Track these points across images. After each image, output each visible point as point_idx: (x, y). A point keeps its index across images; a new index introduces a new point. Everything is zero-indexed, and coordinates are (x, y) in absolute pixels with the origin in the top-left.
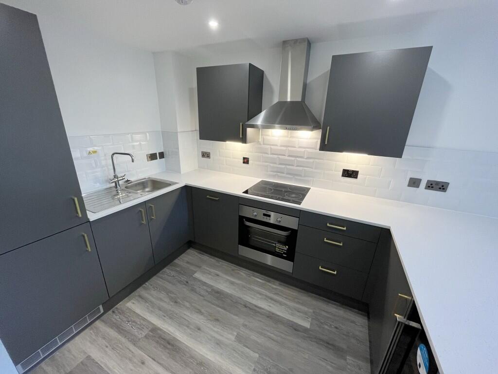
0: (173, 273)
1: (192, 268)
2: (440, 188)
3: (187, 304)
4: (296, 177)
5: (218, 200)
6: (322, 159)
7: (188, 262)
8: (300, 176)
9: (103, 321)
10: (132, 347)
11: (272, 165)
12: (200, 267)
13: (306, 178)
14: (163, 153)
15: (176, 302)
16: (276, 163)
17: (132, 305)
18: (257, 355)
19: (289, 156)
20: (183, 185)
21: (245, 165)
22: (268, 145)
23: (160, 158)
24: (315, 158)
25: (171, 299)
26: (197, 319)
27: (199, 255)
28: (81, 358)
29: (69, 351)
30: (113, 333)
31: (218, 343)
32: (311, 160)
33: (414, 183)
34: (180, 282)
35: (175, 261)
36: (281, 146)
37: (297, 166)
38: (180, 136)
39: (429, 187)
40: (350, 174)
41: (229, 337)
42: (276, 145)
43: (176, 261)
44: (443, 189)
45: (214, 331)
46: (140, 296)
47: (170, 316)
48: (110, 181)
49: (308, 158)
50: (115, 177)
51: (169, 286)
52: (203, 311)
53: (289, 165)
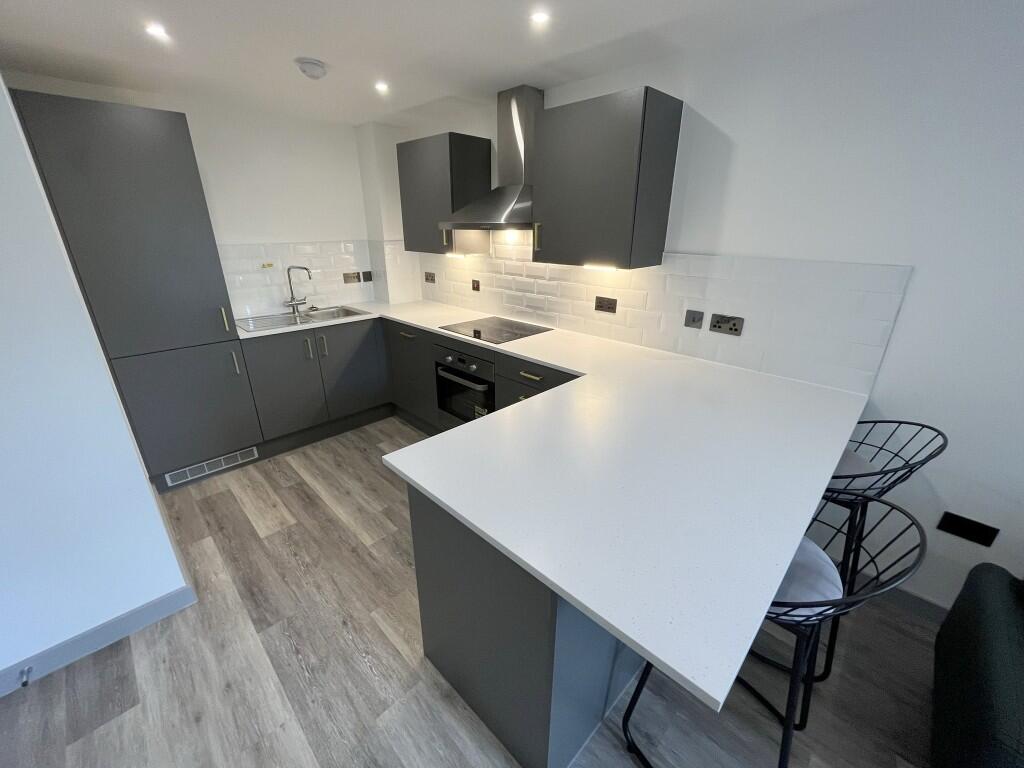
0: (354, 438)
1: (381, 436)
2: (731, 329)
3: (351, 470)
4: (539, 312)
5: (413, 338)
6: (565, 280)
7: (381, 431)
8: (542, 309)
9: (257, 467)
10: (271, 491)
11: (507, 291)
12: (391, 437)
13: (550, 314)
14: (370, 272)
15: (339, 465)
16: (511, 289)
17: (293, 460)
18: (396, 529)
19: (528, 276)
20: (376, 315)
21: (476, 292)
22: (501, 258)
23: (365, 281)
24: (559, 279)
25: (336, 461)
26: (353, 485)
27: (401, 426)
28: (222, 489)
29: (215, 482)
30: (259, 477)
31: (360, 509)
32: (555, 283)
33: (694, 319)
34: (357, 448)
35: (365, 427)
36: (518, 260)
37: (539, 293)
38: (388, 249)
39: (715, 326)
40: (606, 305)
41: (376, 507)
42: (511, 260)
43: (367, 427)
44: (736, 330)
45: (364, 499)
46: (304, 453)
47: (324, 476)
48: (286, 304)
49: (550, 280)
50: (293, 299)
51: (341, 450)
52: (365, 479)
53: (528, 291)
